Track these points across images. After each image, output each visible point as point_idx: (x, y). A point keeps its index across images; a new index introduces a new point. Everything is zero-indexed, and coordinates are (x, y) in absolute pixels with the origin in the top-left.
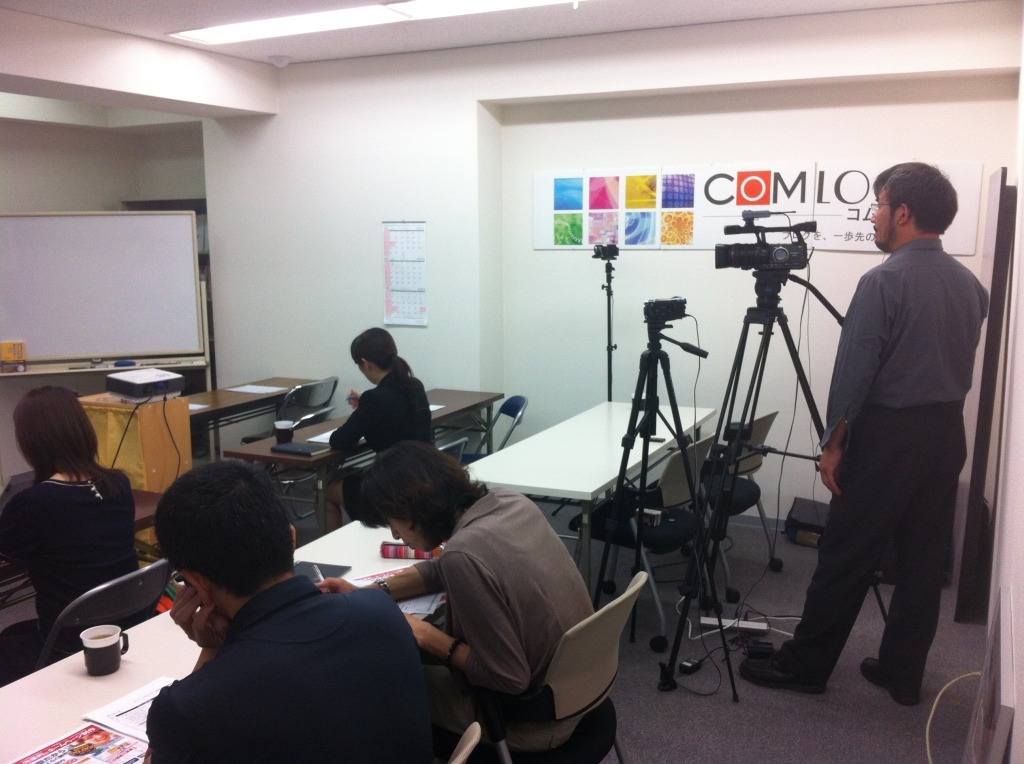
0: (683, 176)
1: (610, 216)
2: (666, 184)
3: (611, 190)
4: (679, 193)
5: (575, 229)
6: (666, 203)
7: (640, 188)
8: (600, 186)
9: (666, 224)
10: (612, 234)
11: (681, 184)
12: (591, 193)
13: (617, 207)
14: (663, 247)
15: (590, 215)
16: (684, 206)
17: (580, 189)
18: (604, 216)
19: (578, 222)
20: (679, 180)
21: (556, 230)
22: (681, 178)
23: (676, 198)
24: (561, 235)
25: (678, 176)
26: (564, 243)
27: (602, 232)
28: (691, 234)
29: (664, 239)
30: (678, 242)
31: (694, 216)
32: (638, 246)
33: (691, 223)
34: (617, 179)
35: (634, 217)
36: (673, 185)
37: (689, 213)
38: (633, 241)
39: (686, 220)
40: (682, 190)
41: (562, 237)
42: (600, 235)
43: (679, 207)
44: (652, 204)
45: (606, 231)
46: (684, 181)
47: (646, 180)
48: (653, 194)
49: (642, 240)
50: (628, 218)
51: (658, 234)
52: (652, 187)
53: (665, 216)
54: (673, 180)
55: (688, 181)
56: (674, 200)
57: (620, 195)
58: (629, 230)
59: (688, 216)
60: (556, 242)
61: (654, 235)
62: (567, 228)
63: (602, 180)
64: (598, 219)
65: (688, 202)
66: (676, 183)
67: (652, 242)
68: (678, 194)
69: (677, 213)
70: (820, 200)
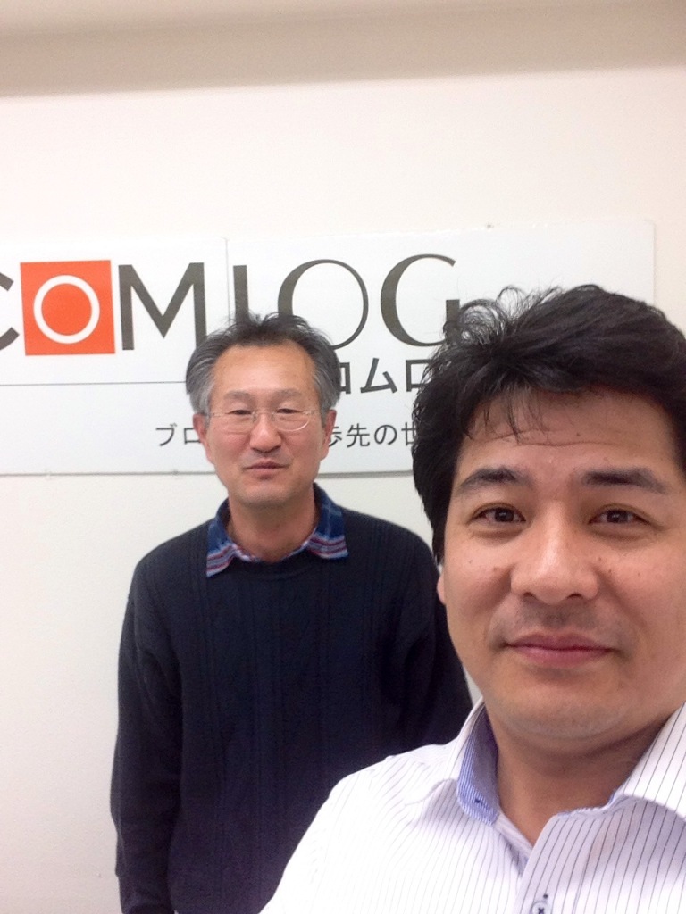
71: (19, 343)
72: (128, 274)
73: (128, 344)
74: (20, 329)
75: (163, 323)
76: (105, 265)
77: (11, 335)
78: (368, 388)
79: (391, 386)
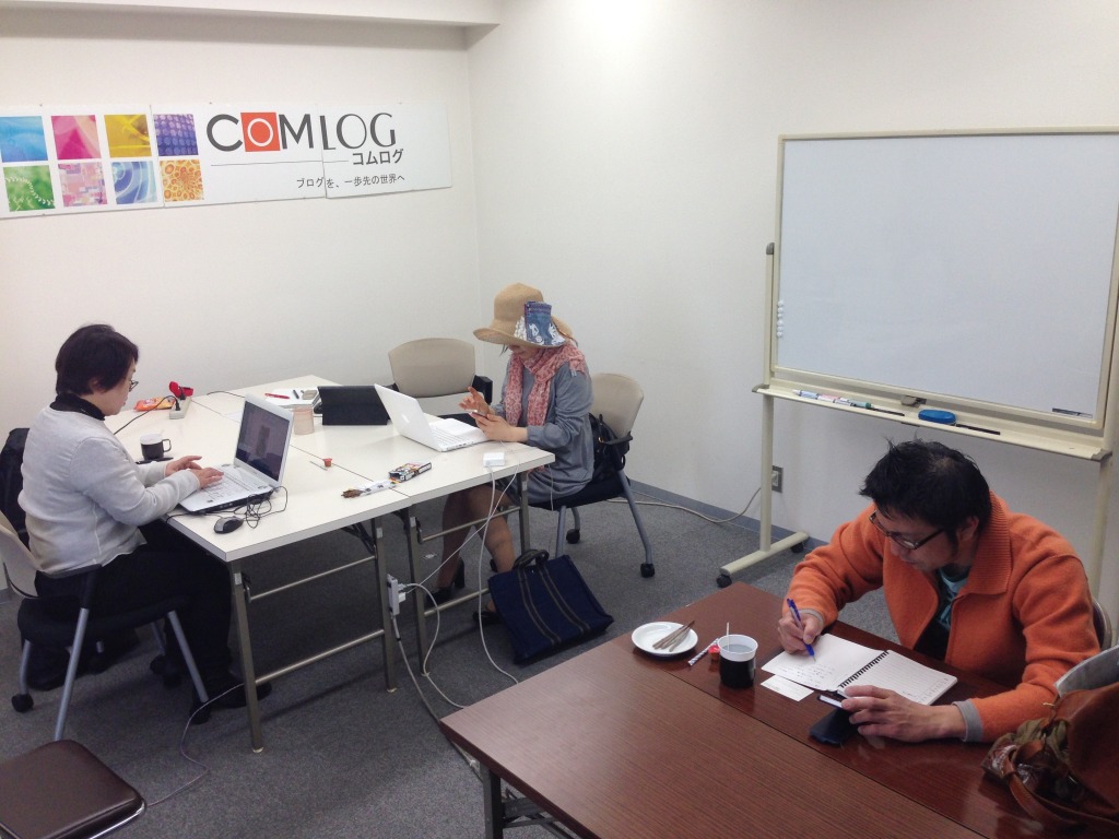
0: (178, 116)
1: (90, 167)
2: (158, 127)
3: (85, 133)
4: (178, 137)
5: (40, 187)
6: (164, 149)
7: (126, 130)
8: (70, 129)
9: (167, 176)
10: (97, 191)
11: (178, 126)
12: (56, 137)
13: (99, 156)
14: (167, 204)
15: (60, 166)
16: (187, 154)
17: (41, 132)
18: (82, 167)
19: (45, 178)
20: (173, 121)
21: (10, 191)
22: (177, 119)
23: (175, 143)
24: (19, 197)
25: (173, 116)
26: (25, 207)
27: (82, 189)
28: (200, 186)
29: (168, 195)
30: (185, 197)
31: (201, 164)
32: (135, 205)
33: (198, 173)
34: (93, 118)
35: (124, 168)
36: (168, 127)
37: (193, 161)
38: (128, 199)
39: (191, 170)
40: (180, 133)
41: (21, 200)
42: (80, 194)
43: (181, 154)
44: (147, 152)
45: (87, 189)
46: (180, 122)
47: (132, 121)
48: (145, 138)
49: (139, 199)
50: (116, 169)
51: (160, 190)
52: (143, 130)
53: (165, 165)
54: (167, 120)
55: (186, 121)
56: (172, 147)
57: (101, 139)
58: (119, 186)
59: (194, 165)
60: (13, 207)
61: (154, 190)
62: (27, 186)
63: (71, 119)
64: (73, 172)
65: (192, 149)
66: (172, 125)
67: (154, 199)
68: (177, 139)
69: (179, 162)
70: (326, 146)
71: (243, 147)
72: (283, 118)
73: (285, 147)
74: (242, 140)
75: (297, 138)
76: (274, 114)
77: (239, 143)
78: (369, 163)
79: (376, 162)
